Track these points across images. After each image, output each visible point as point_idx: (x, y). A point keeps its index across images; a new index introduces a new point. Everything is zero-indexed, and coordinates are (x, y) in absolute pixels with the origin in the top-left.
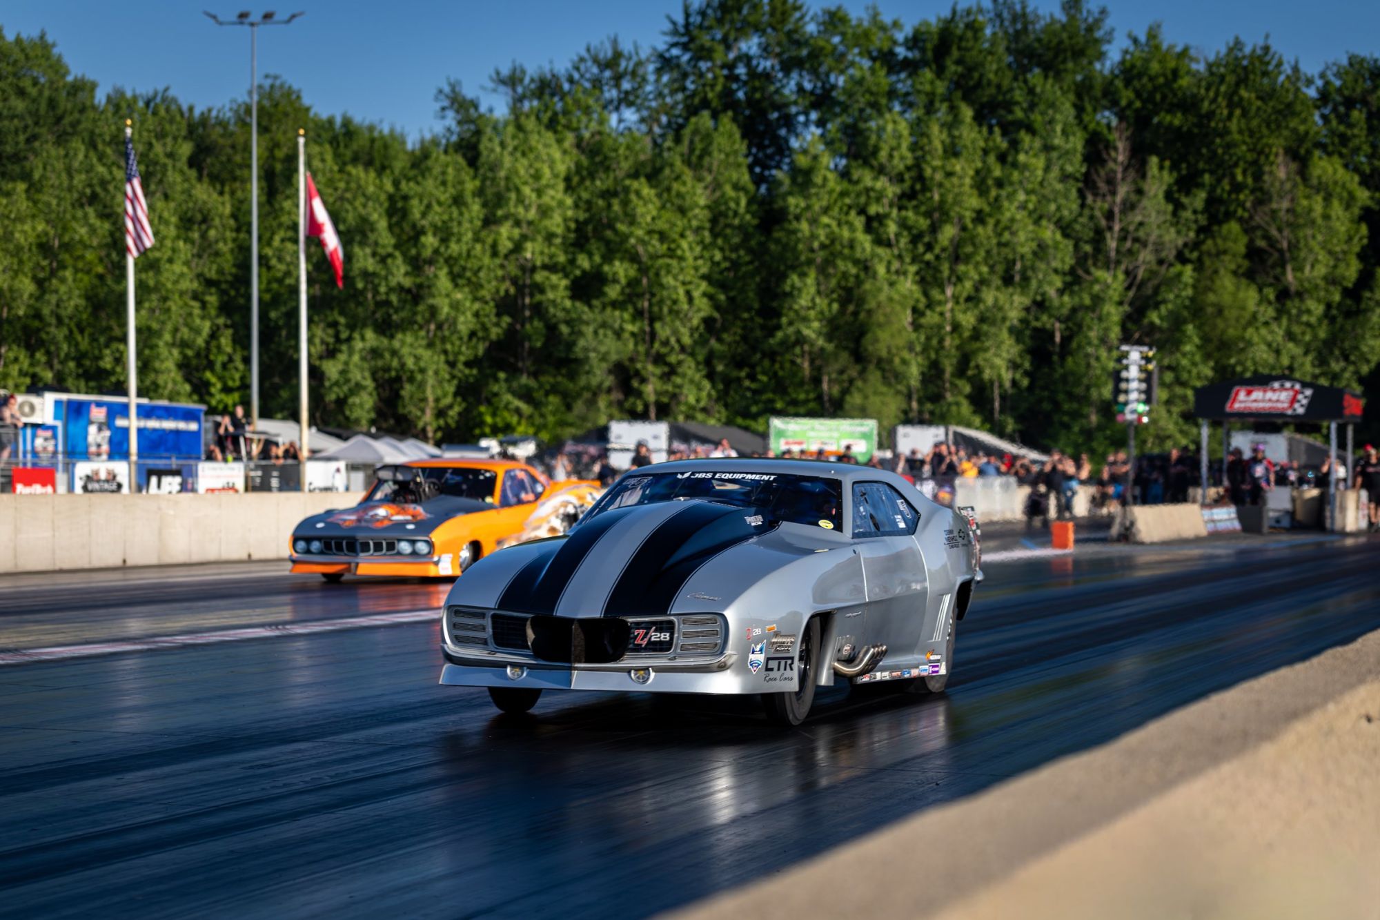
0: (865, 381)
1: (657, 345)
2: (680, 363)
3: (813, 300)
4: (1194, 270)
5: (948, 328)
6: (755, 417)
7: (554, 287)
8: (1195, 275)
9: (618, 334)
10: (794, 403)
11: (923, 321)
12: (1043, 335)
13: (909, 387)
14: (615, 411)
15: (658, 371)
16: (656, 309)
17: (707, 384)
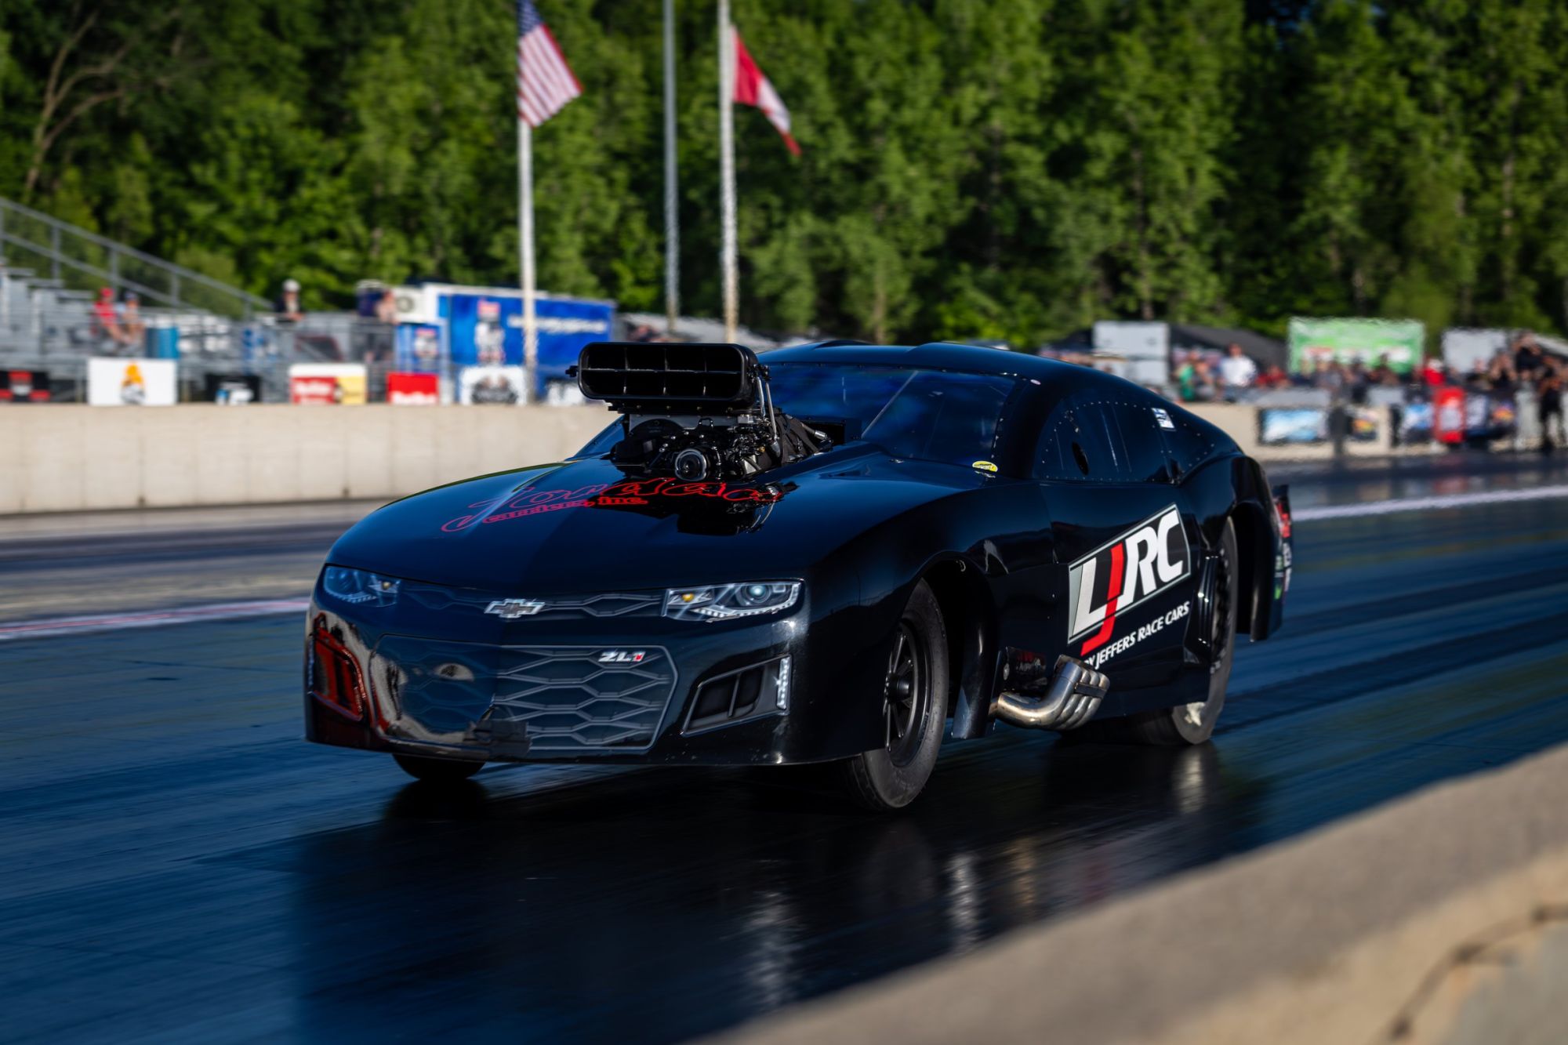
0: (1406, 277)
1: (1151, 233)
2: (1179, 254)
3: (1344, 178)
5: (1507, 213)
6: (1272, 318)
7: (1027, 163)
9: (1105, 219)
10: (1320, 302)
11: (1480, 203)
13: (1461, 285)
14: (1103, 311)
15: (1154, 263)
16: (1150, 189)
17: (1213, 280)
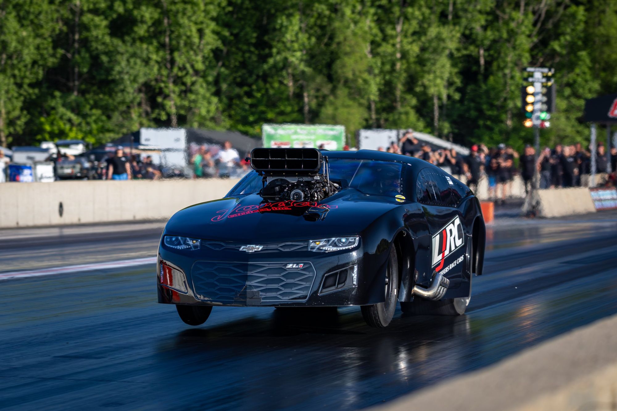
0: (336, 97)
1: (175, 70)
2: (193, 83)
3: (297, 34)
4: (586, 10)
5: (398, 55)
6: (252, 124)
7: (97, 26)
8: (586, 13)
9: (147, 62)
10: (282, 113)
11: (381, 50)
12: (472, 60)
13: (369, 100)
14: (145, 121)
15: (177, 89)
16: (174, 42)
17: (215, 100)
